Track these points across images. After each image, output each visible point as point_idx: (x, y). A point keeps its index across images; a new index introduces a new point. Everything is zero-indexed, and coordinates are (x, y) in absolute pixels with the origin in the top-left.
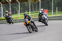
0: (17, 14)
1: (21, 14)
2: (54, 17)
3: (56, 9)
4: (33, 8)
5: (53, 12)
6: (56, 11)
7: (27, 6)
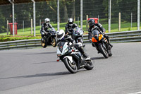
0: (29, 29)
1: (38, 27)
2: (113, 34)
3: (118, 17)
4: (66, 15)
5: (111, 23)
6: (118, 20)
7: (51, 10)
